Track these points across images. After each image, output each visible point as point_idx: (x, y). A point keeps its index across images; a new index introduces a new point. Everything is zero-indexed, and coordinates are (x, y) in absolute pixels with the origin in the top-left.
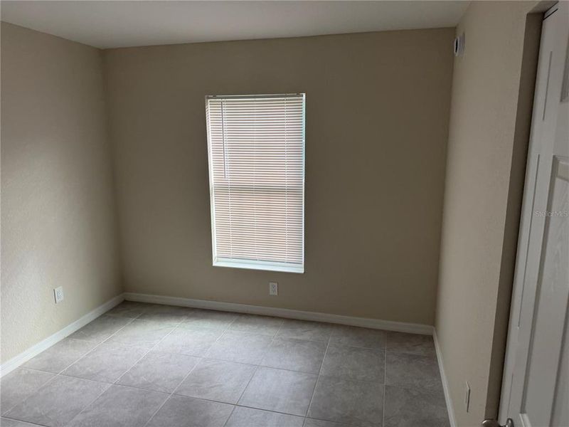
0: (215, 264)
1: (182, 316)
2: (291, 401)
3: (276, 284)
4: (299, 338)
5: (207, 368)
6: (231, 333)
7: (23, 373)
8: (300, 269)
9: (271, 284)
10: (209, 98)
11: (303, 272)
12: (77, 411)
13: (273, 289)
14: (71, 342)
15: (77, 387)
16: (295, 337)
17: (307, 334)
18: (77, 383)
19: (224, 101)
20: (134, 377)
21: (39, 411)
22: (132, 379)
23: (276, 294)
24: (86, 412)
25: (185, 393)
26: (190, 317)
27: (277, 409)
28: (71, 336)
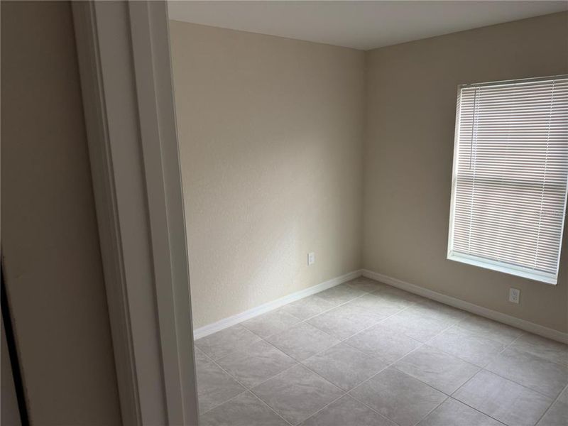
0: (449, 257)
1: (410, 301)
2: (512, 414)
3: (518, 292)
4: (539, 355)
5: (426, 354)
6: (458, 330)
7: (281, 313)
8: (553, 280)
9: (511, 289)
10: (461, 87)
11: (555, 283)
12: (312, 353)
13: (514, 296)
14: (316, 299)
15: (315, 335)
16: (533, 353)
17: (551, 355)
18: (315, 332)
19: (478, 89)
20: (360, 341)
21: (287, 344)
22: (358, 342)
23: (517, 302)
24: (318, 356)
25: (401, 369)
26: (419, 304)
27: (494, 415)
28: (317, 295)
